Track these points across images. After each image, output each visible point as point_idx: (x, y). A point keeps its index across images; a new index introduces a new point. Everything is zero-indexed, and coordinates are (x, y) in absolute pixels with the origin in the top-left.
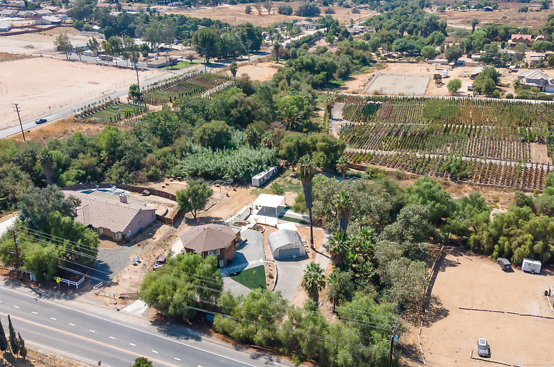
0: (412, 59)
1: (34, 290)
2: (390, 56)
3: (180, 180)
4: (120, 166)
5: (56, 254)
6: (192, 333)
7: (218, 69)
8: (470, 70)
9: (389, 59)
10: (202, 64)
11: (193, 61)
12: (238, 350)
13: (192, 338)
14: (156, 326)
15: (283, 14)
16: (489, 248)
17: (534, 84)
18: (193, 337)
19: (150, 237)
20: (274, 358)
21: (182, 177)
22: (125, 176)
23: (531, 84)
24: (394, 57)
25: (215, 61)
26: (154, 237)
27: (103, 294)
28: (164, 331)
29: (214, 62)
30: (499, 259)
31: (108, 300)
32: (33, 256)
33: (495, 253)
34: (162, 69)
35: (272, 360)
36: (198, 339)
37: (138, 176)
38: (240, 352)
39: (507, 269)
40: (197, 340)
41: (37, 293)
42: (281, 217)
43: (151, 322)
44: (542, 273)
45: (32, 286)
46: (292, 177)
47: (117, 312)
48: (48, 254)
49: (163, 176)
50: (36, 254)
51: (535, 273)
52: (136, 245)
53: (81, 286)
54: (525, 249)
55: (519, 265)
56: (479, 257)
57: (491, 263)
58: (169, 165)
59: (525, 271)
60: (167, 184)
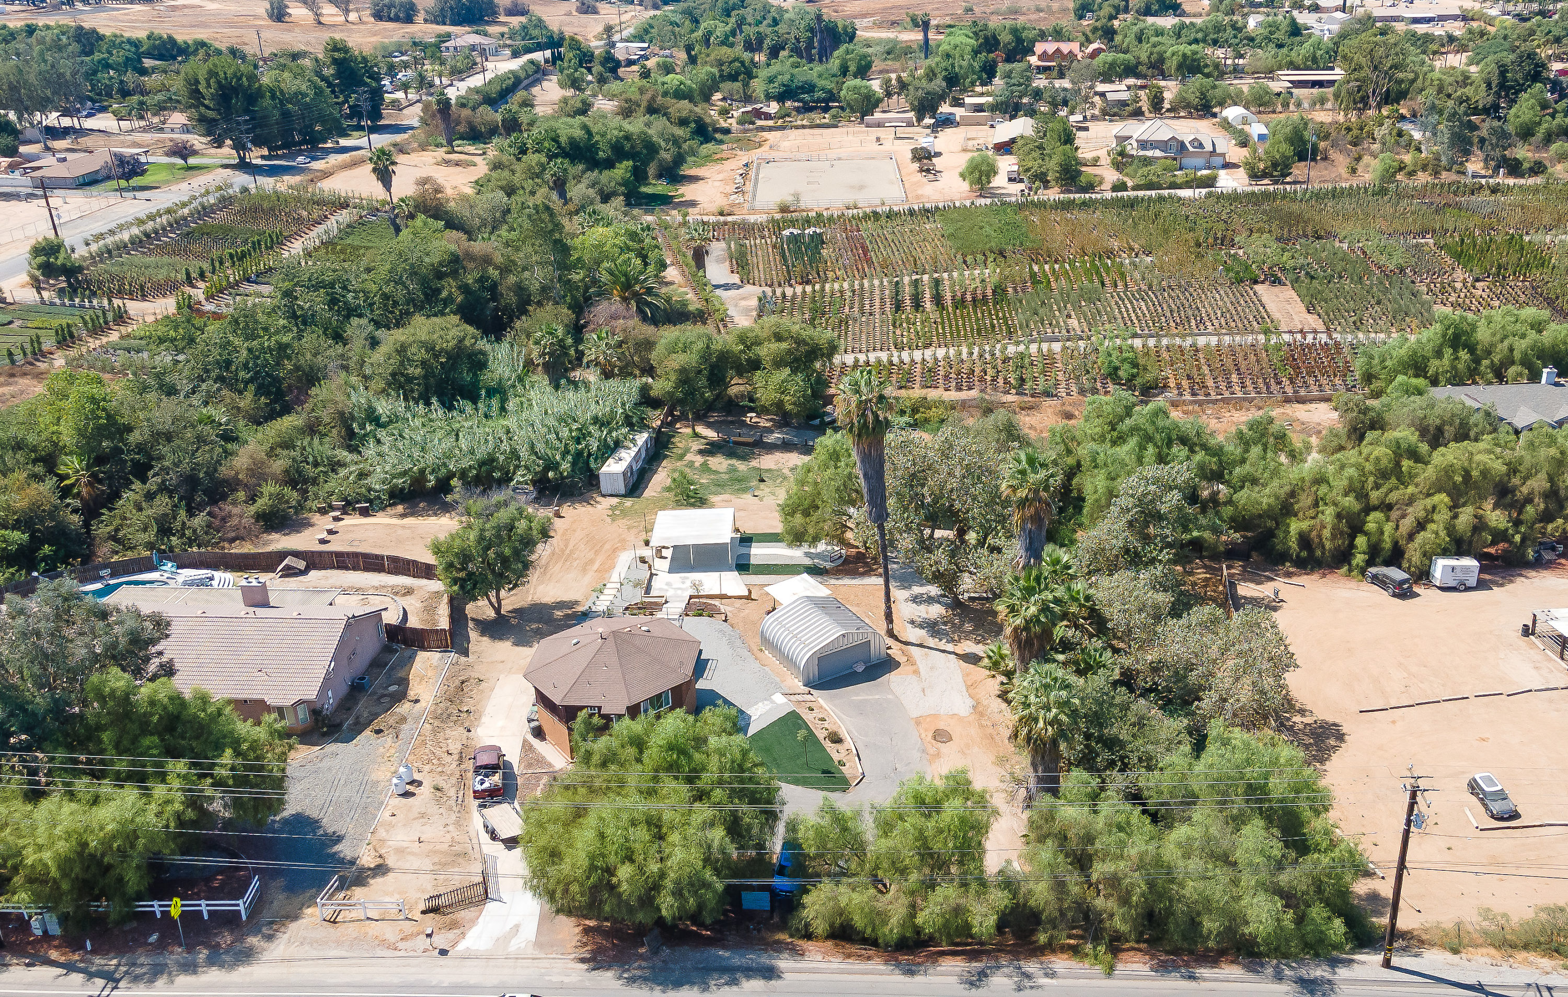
0: (817, 117)
1: (70, 968)
2: (758, 114)
3: (365, 513)
4: (150, 496)
5: (150, 818)
6: (737, 961)
7: (290, 180)
8: (980, 134)
9: (760, 123)
10: (226, 166)
11: (192, 161)
12: (911, 973)
13: (748, 977)
14: (609, 968)
15: (390, 20)
16: (1337, 549)
17: (1158, 153)
18: (751, 972)
19: (400, 696)
20: (1031, 966)
21: (370, 501)
22: (177, 525)
23: (1149, 153)
24: (768, 116)
25: (263, 157)
26: (411, 694)
27: (354, 914)
28: (645, 979)
29: (259, 162)
30: (1373, 570)
31: (389, 932)
32: (62, 846)
33: (1359, 559)
34: (94, 190)
35: (1028, 976)
36: (770, 973)
37: (224, 520)
38: (918, 979)
39: (1403, 593)
40: (769, 978)
41: (91, 975)
42: (743, 567)
43: (583, 960)
44: (1482, 585)
45: (54, 955)
46: (701, 452)
47: (443, 960)
48: (123, 824)
49: (300, 507)
50: (68, 835)
51: (1468, 589)
52: (367, 733)
53: (256, 908)
54: (1437, 533)
55: (1423, 575)
56: (1315, 577)
57: (1353, 584)
58: (310, 471)
59: (1443, 589)
60: (330, 532)
